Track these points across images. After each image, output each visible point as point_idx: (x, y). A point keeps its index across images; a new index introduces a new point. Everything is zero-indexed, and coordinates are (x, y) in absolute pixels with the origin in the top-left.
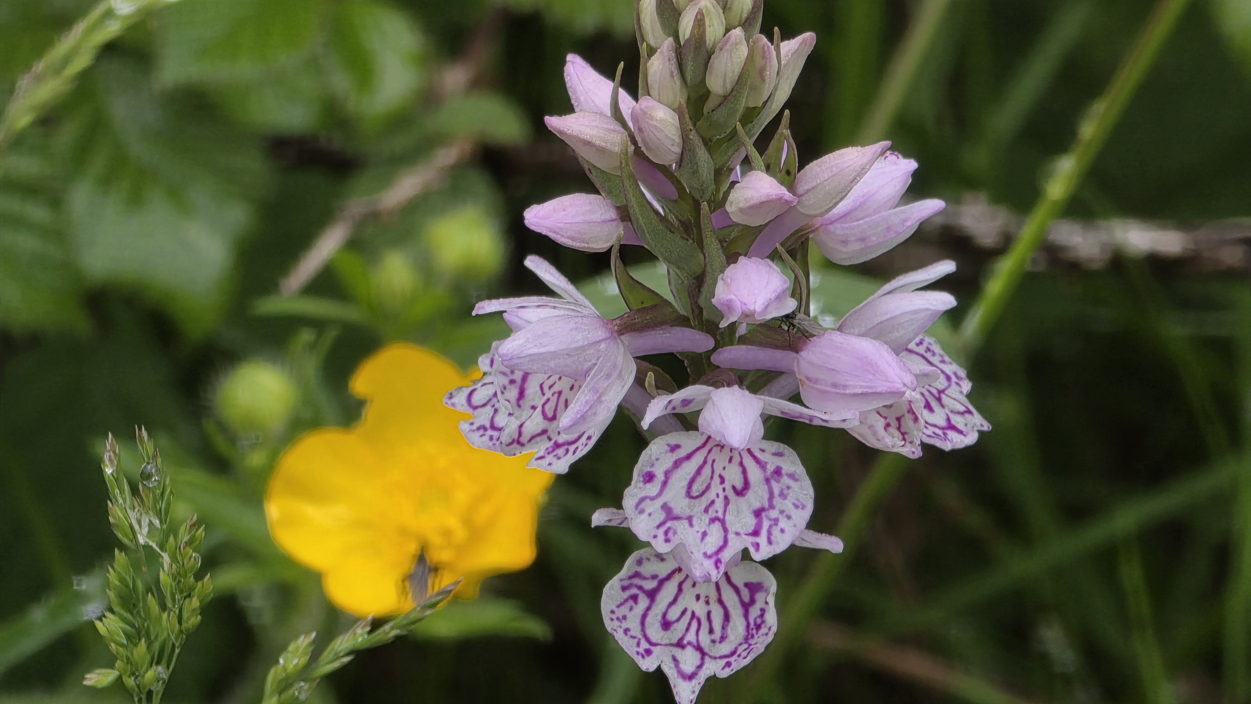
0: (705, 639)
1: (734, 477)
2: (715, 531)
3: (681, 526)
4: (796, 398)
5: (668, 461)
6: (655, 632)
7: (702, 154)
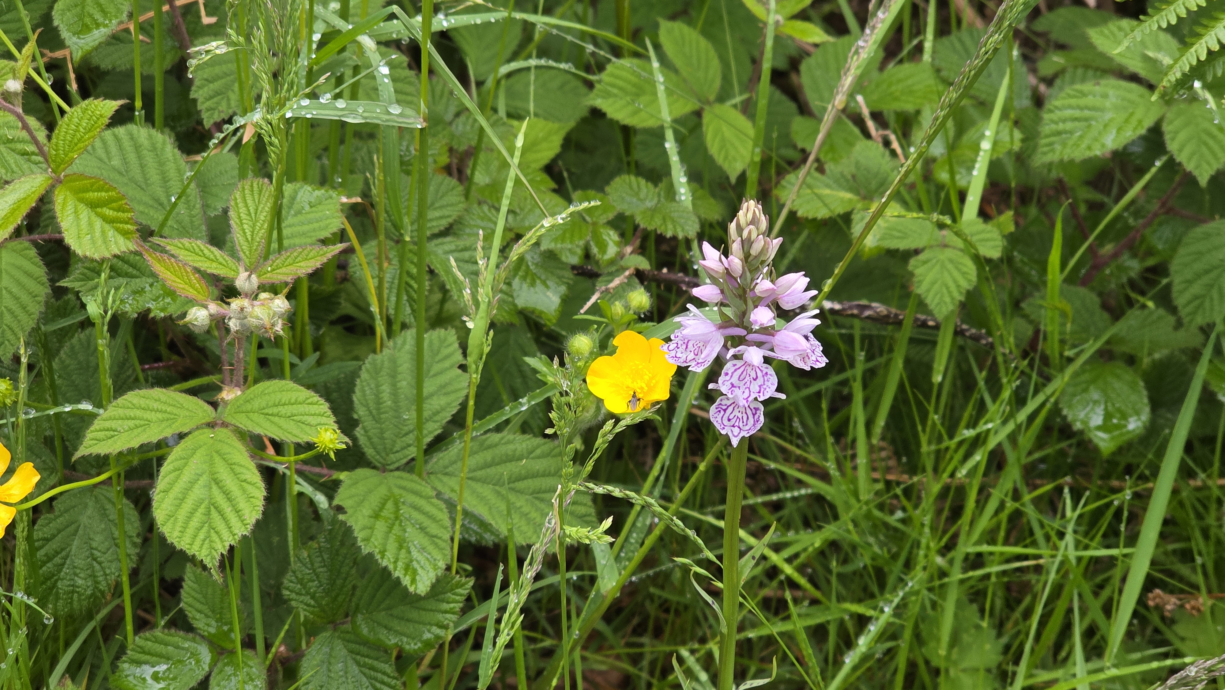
0: (741, 425)
1: (753, 375)
2: (747, 391)
3: (736, 390)
4: (772, 350)
5: (733, 369)
6: (726, 422)
7: (748, 274)
